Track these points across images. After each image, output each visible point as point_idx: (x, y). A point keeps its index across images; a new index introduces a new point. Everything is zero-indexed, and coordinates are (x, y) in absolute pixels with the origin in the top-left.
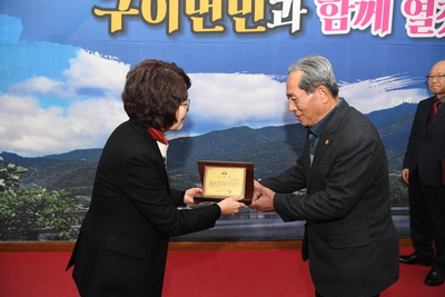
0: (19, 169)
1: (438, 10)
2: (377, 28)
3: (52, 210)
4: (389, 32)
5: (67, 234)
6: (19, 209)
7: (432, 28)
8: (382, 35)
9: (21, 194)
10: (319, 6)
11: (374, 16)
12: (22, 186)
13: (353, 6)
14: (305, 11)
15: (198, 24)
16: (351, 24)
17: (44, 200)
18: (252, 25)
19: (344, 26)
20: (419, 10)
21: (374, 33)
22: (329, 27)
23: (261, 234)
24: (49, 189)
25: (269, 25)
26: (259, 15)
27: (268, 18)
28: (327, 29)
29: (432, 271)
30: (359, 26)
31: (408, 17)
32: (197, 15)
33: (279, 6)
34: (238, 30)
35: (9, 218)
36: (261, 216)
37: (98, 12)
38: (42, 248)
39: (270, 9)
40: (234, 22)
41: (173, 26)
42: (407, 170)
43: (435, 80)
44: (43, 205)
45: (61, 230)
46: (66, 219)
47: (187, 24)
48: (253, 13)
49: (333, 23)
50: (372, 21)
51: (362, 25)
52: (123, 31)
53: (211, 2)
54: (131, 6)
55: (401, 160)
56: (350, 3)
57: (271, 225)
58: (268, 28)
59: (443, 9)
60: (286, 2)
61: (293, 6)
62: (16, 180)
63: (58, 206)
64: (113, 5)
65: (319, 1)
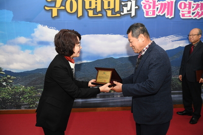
0: (12, 77)
1: (193, 7)
2: (168, 15)
3: (27, 95)
4: (173, 16)
5: (34, 106)
6: (12, 95)
7: (191, 15)
8: (170, 18)
9: (13, 89)
10: (143, 5)
11: (166, 9)
12: (14, 85)
13: (157, 5)
14: (137, 7)
15: (91, 13)
16: (157, 13)
17: (23, 91)
18: (114, 13)
19: (154, 13)
20: (185, 7)
21: (166, 17)
22: (147, 14)
23: (119, 104)
24: (26, 86)
25: (122, 13)
26: (117, 9)
27: (121, 10)
29: (192, 118)
30: (160, 14)
31: (181, 10)
32: (90, 9)
33: (126, 6)
34: (108, 16)
35: (8, 99)
36: (119, 96)
37: (46, 8)
38: (23, 112)
39: (121, 7)
40: (107, 12)
41: (80, 14)
42: (181, 76)
43: (191, 37)
44: (23, 93)
45: (31, 104)
46: (33, 99)
47: (86, 13)
48: (115, 8)
49: (149, 13)
50: (166, 12)
51: (162, 13)
52: (58, 16)
53: (96, 3)
54: (61, 5)
55: (178, 71)
56: (157, 3)
57: (123, 100)
58: (121, 15)
59: (195, 6)
60: (129, 3)
61: (132, 5)
62: (11, 83)
63: (30, 94)
64: (53, 5)
65: (143, 3)
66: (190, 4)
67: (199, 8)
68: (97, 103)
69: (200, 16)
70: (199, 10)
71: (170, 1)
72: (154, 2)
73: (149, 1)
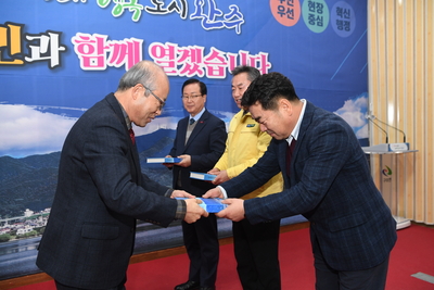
1: (178, 55)
7: (175, 69)
10: (76, 45)
11: (127, 56)
13: (107, 47)
14: (63, 49)
16: (107, 62)
18: (9, 58)
19: (101, 63)
20: (163, 55)
22: (87, 64)
25: (27, 59)
26: (16, 48)
27: (26, 52)
28: (85, 66)
30: (114, 64)
31: (155, 59)
33: (37, 43)
36: (31, 248)
48: (9, 46)
49: (91, 61)
50: (126, 61)
51: (118, 63)
56: (106, 44)
58: (25, 62)
59: (181, 54)
60: (44, 40)
65: (77, 41)
66: (171, 49)
67: (190, 58)
69: (191, 72)
70: (188, 60)
71: (132, 40)
72: (100, 41)
73: (88, 38)
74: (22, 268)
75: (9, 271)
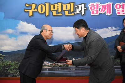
0: (3, 55)
2: (107, 13)
3: (12, 68)
4: (111, 14)
5: (17, 75)
6: (3, 67)
7: (124, 12)
8: (109, 15)
9: (3, 63)
10: (90, 7)
11: (106, 9)
12: (4, 61)
13: (100, 7)
14: (85, 9)
15: (54, 13)
16: (99, 12)
17: (10, 65)
18: (70, 13)
19: (97, 12)
20: (120, 7)
21: (106, 14)
22: (93, 13)
24: (12, 61)
25: (75, 13)
26: (72, 10)
27: (75, 11)
28: (92, 14)
30: (102, 12)
31: (117, 9)
32: (54, 11)
33: (78, 8)
34: (66, 14)
36: (74, 69)
37: (26, 10)
38: (9, 79)
39: (75, 9)
40: (65, 12)
41: (47, 14)
44: (10, 66)
45: (15, 73)
46: (16, 70)
47: (51, 13)
50: (106, 11)
51: (103, 12)
52: (33, 16)
53: (58, 7)
54: (35, 9)
56: (99, 5)
57: (77, 72)
58: (75, 14)
60: (80, 6)
61: (82, 7)
62: (2, 59)
63: (14, 66)
64: (30, 8)
65: (90, 6)
66: (123, 5)
68: (59, 74)
71: (109, 3)
72: (98, 5)
73: (93, 4)
74: (72, 75)
75: (68, 75)
